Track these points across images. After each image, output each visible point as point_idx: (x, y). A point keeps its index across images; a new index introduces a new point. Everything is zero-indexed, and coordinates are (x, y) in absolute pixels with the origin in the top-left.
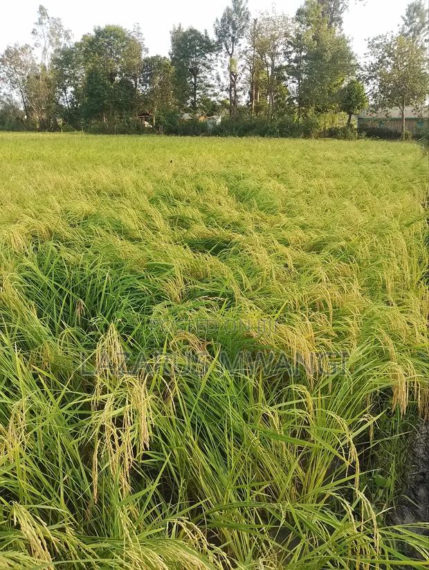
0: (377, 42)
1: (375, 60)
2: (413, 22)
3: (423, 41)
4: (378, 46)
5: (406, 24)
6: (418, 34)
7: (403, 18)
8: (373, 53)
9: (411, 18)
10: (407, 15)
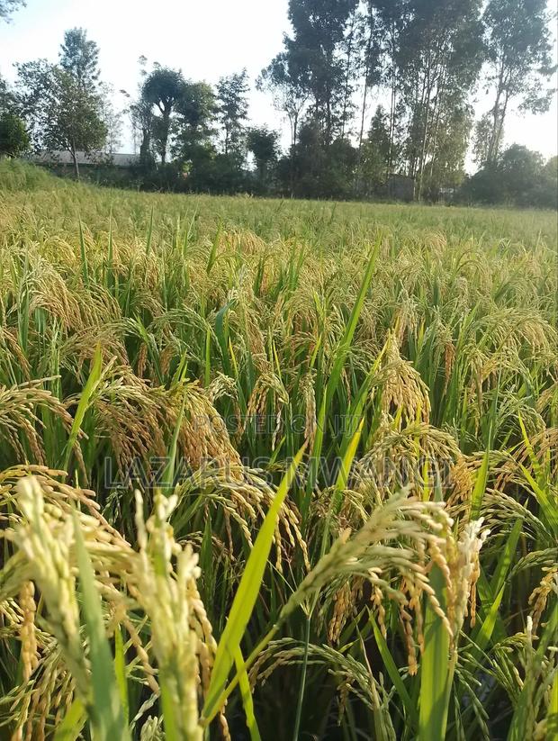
0: (28, 70)
1: (30, 92)
2: (75, 54)
3: (90, 78)
4: (31, 75)
5: (67, 54)
6: (84, 69)
7: (64, 48)
8: (27, 83)
9: (72, 49)
10: (66, 45)
